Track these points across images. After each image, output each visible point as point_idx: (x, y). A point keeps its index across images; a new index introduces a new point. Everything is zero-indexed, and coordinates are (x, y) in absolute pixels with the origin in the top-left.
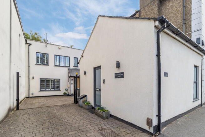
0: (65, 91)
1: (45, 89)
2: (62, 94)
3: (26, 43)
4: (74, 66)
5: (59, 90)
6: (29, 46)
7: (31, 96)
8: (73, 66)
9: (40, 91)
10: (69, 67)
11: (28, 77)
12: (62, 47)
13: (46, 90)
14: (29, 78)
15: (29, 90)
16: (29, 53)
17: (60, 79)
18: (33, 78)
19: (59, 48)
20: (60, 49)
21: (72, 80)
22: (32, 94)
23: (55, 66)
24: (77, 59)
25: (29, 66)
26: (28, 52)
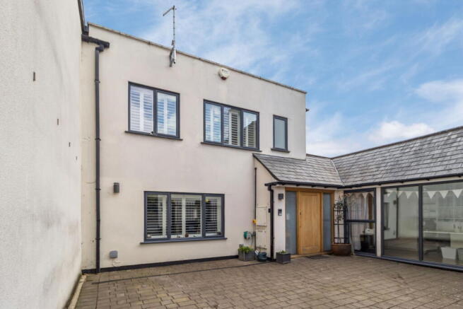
0: (242, 241)
1: (164, 236)
2: (234, 252)
3: (86, 38)
4: (274, 149)
5: (221, 236)
6: (99, 50)
7: (105, 263)
8: (272, 147)
9: (147, 241)
10: (258, 149)
11: (94, 186)
12: (229, 72)
13: (169, 238)
14: (98, 189)
15: (98, 239)
16: (97, 80)
17: (222, 196)
18: (116, 188)
19: (219, 75)
20: (224, 78)
21: (280, 197)
22: (113, 256)
23: (206, 143)
24: (282, 123)
25: (98, 139)
26: (93, 77)
